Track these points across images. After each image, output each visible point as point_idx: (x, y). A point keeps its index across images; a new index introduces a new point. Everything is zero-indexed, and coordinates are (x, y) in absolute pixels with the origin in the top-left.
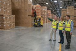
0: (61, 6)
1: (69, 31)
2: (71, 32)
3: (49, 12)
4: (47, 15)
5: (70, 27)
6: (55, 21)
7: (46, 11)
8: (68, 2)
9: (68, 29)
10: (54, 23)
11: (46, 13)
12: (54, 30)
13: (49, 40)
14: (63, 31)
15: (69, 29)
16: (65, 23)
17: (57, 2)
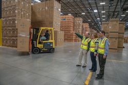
0: (104, 18)
1: (103, 53)
2: (105, 55)
3: (86, 25)
4: (83, 29)
5: (104, 48)
6: (86, 38)
7: (81, 24)
8: (114, 12)
9: (101, 51)
10: (85, 42)
11: (81, 27)
12: (84, 52)
13: (77, 66)
14: (95, 53)
15: (103, 50)
16: (98, 42)
17: (98, 12)
